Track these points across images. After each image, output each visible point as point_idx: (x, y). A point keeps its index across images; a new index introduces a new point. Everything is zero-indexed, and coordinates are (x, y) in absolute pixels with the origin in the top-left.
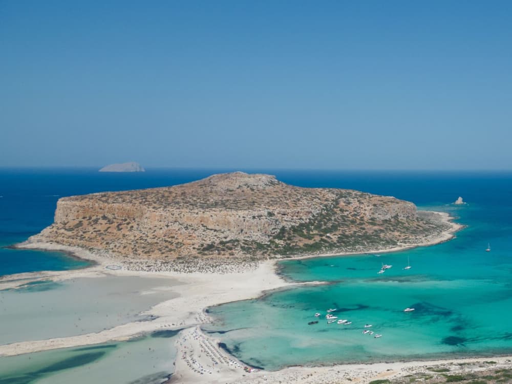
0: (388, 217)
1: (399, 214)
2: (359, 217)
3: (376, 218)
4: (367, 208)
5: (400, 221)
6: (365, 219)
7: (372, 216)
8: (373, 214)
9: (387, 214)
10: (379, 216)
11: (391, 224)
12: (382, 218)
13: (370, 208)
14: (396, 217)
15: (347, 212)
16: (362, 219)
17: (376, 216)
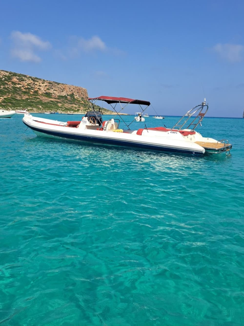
0: (64, 94)
1: (74, 93)
2: (33, 91)
3: (52, 94)
4: (41, 84)
5: (76, 99)
6: (40, 92)
7: (47, 91)
8: (48, 89)
9: (63, 91)
10: (55, 92)
11: (67, 100)
12: (58, 94)
13: (45, 84)
14: (72, 95)
15: (20, 85)
16: (36, 92)
17: (51, 91)
